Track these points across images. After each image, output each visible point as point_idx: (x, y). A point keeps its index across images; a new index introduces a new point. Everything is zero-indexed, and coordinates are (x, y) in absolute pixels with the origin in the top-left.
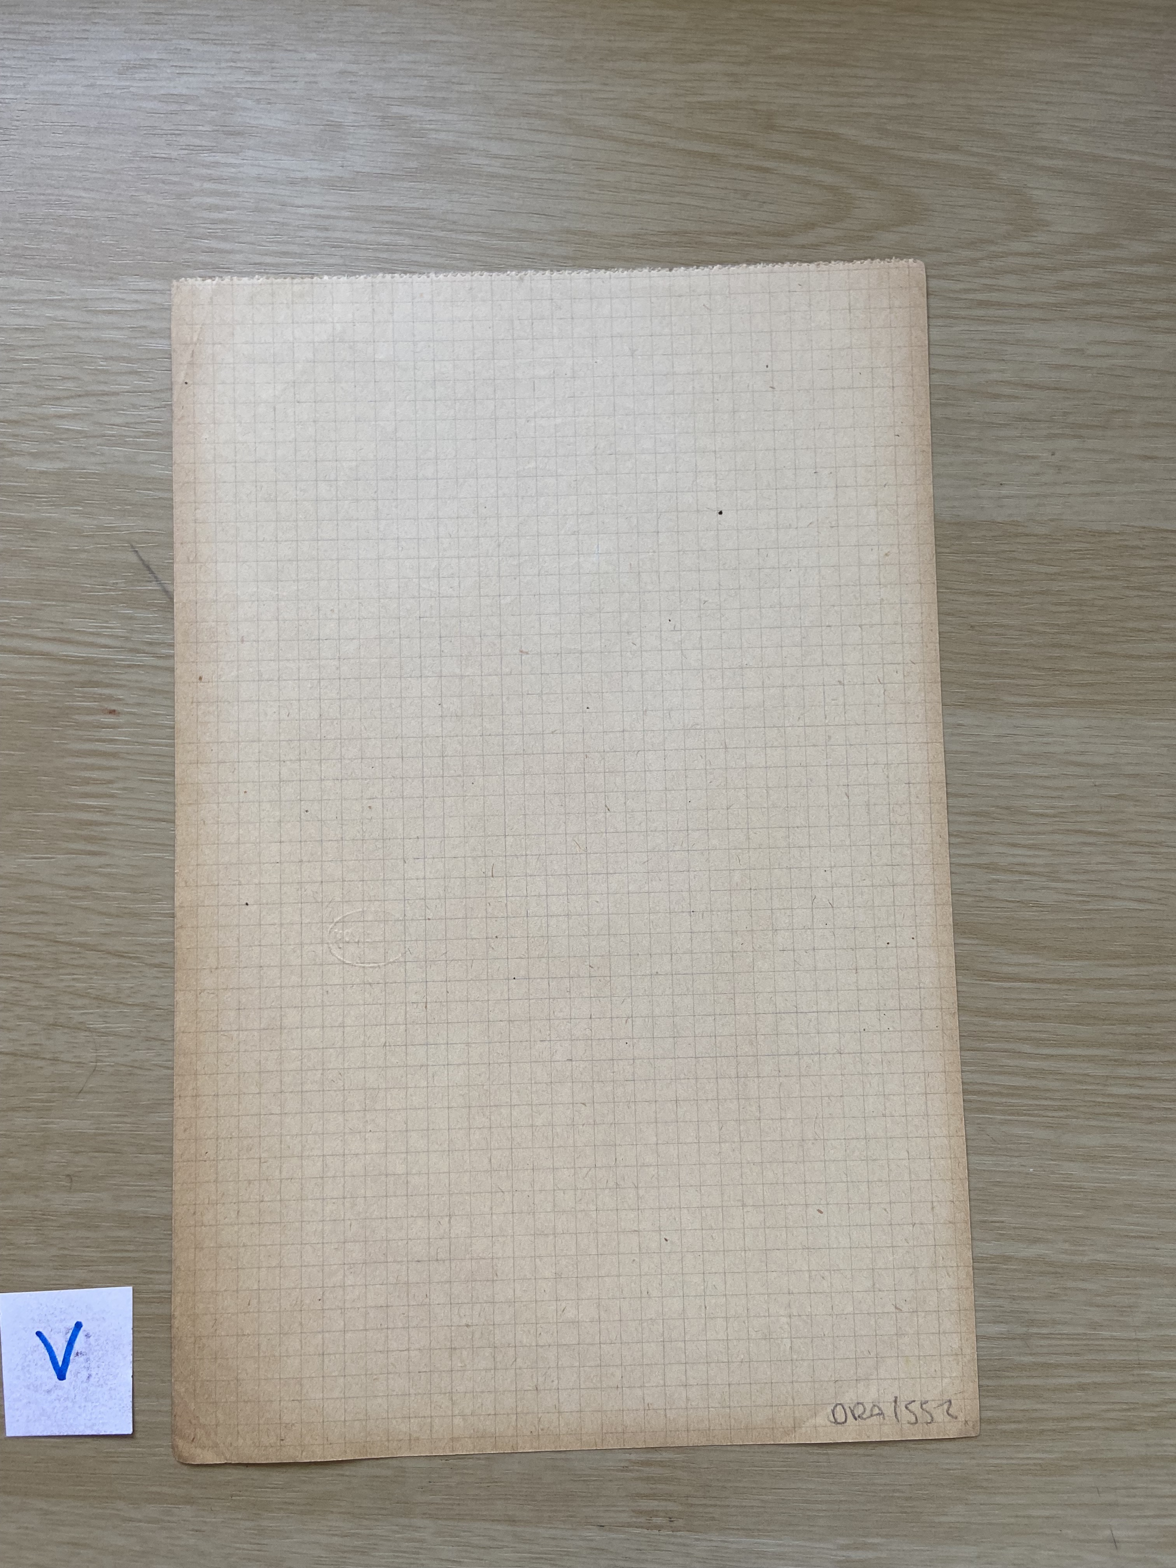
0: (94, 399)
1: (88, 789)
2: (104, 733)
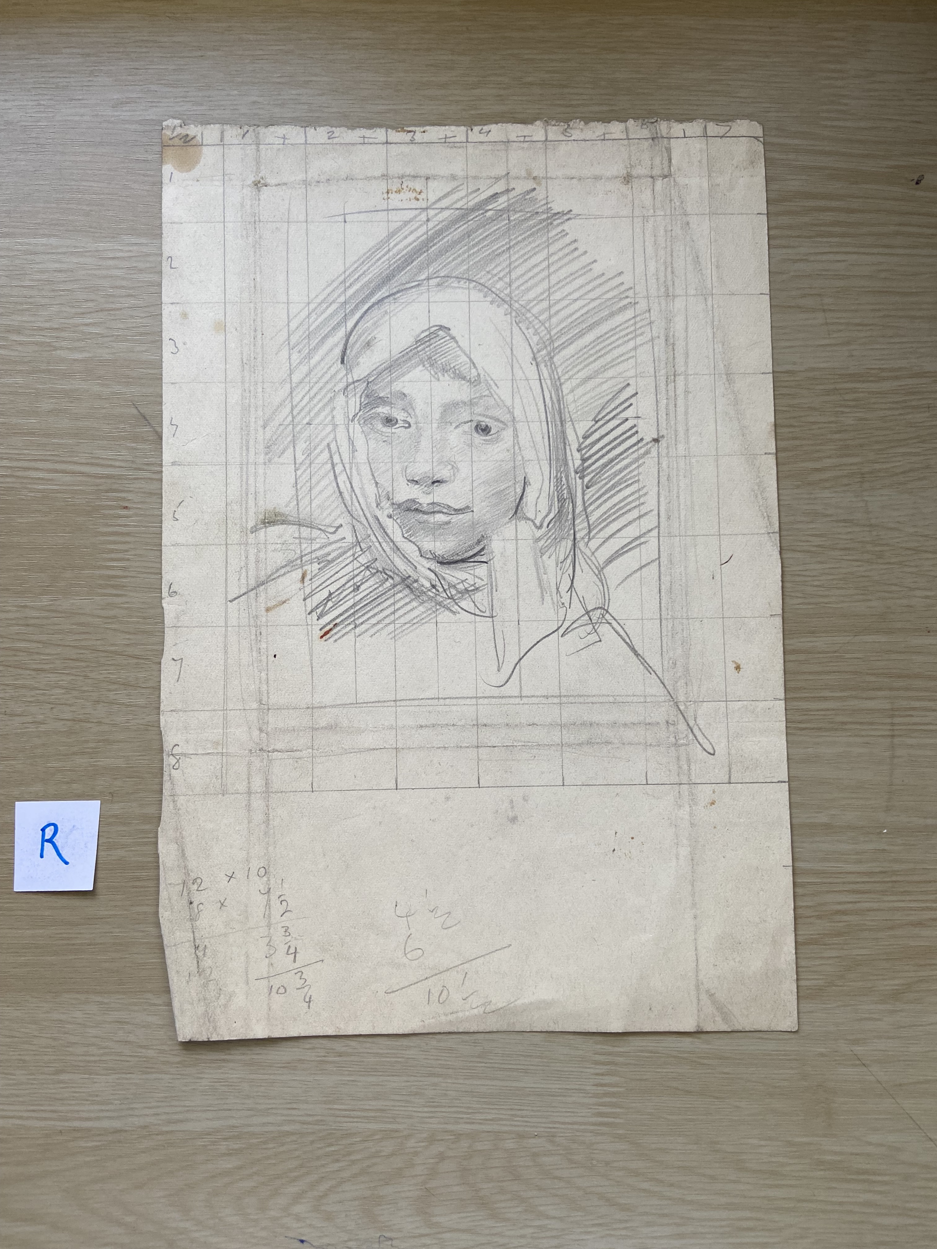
0: (107, 313)
1: (113, 556)
2: (121, 521)
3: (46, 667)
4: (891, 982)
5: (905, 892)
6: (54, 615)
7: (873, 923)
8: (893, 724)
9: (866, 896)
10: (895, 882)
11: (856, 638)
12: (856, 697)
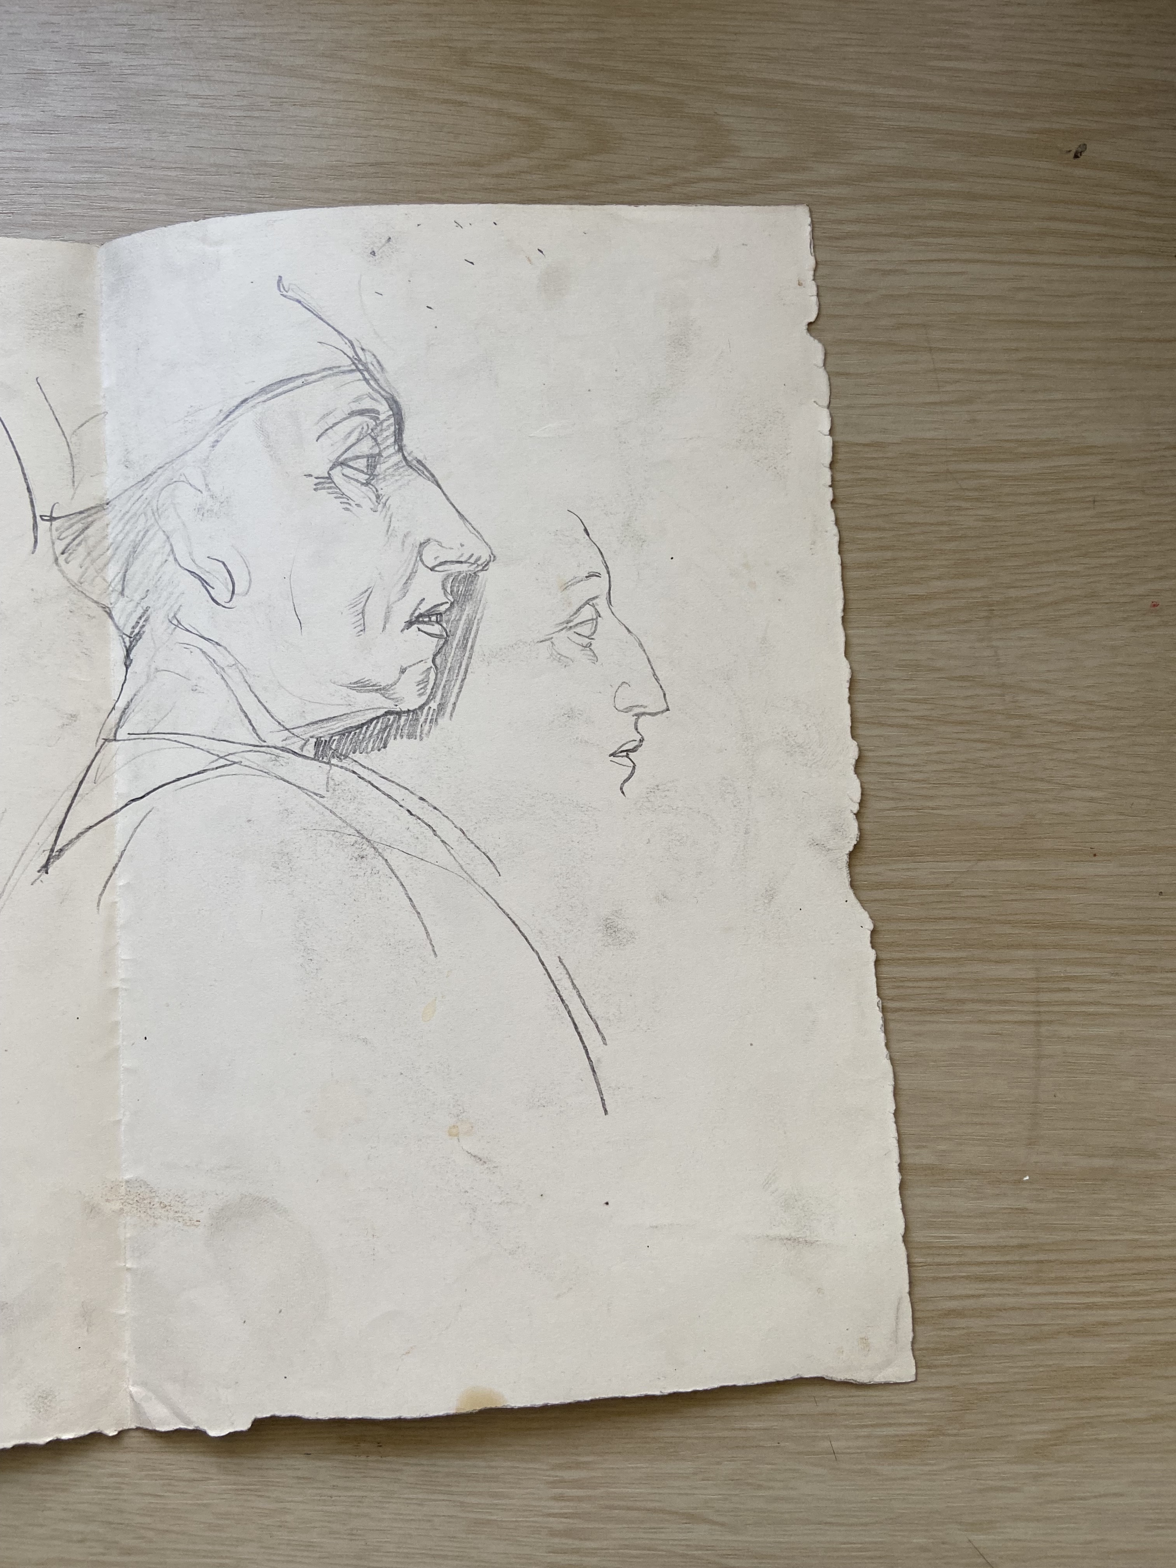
4: (1036, 1428)
5: (1056, 1278)
7: (1008, 1331)
8: (1038, 1003)
9: (997, 1285)
10: (1042, 1262)
11: (982, 863)
12: (982, 960)
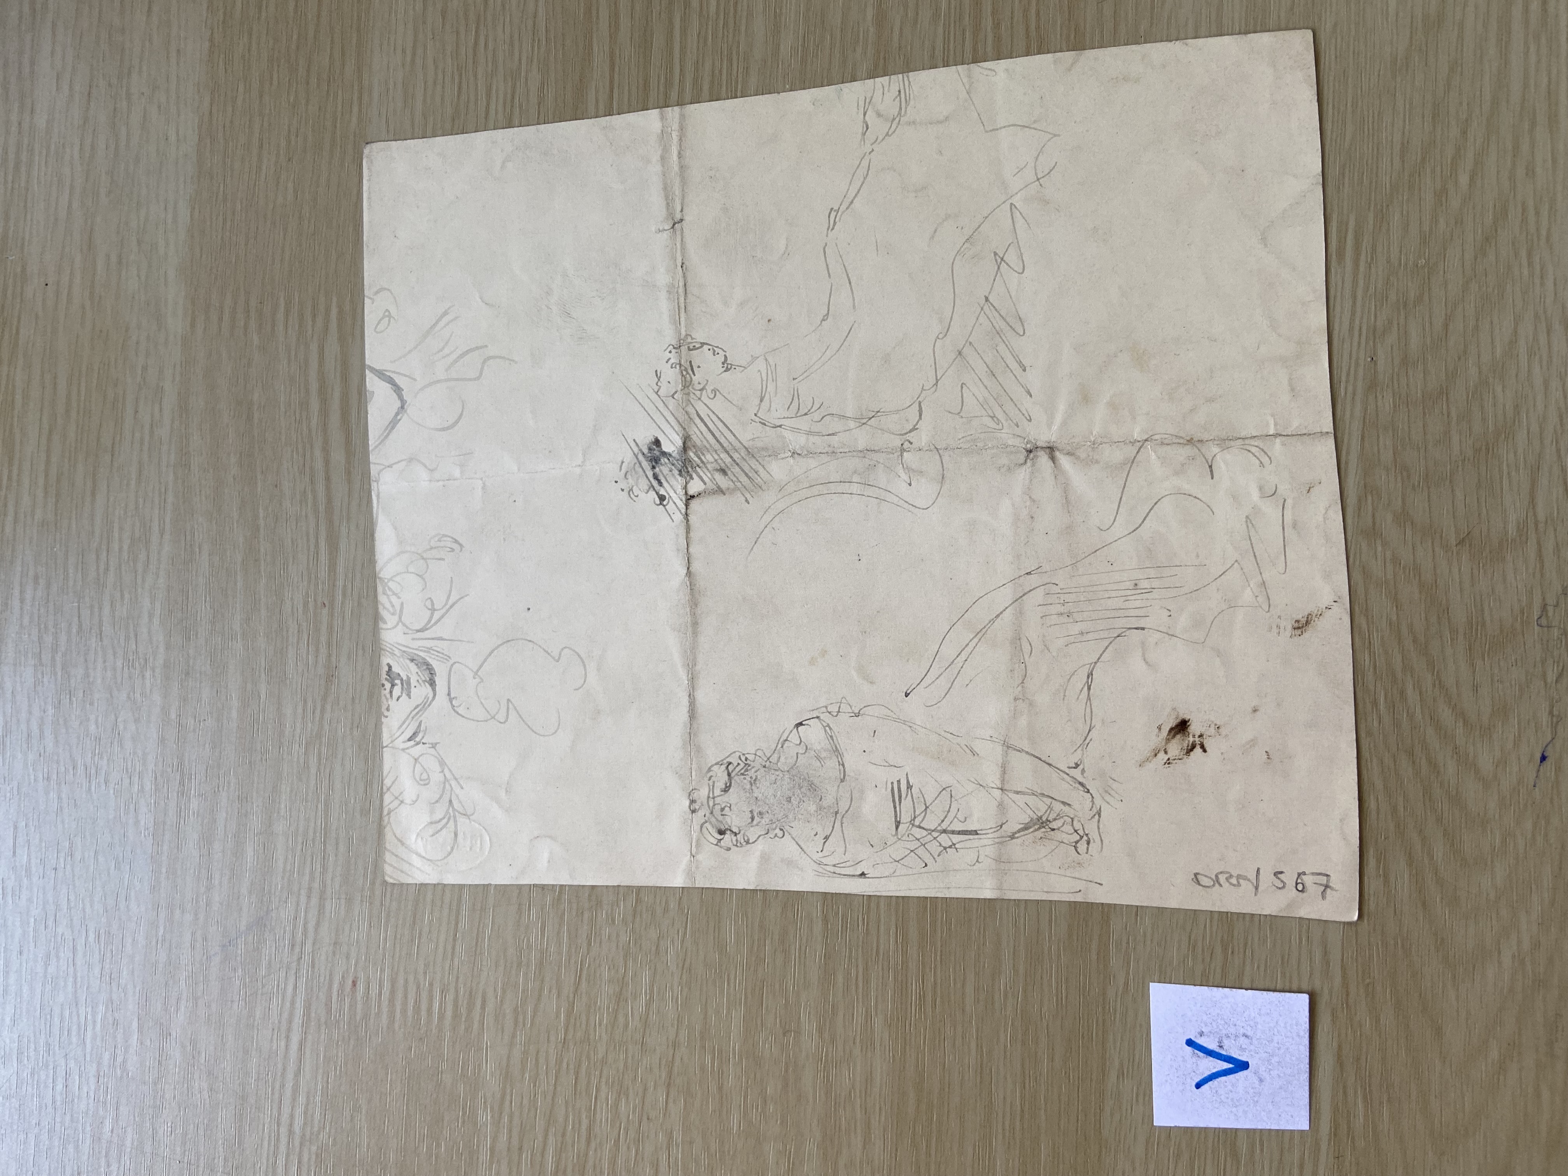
2: (374, 991)
3: (585, 1122)
6: (507, 1103)
